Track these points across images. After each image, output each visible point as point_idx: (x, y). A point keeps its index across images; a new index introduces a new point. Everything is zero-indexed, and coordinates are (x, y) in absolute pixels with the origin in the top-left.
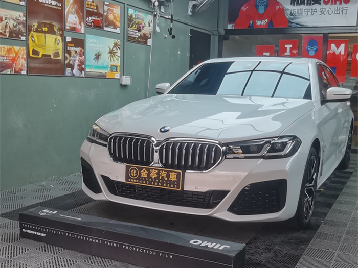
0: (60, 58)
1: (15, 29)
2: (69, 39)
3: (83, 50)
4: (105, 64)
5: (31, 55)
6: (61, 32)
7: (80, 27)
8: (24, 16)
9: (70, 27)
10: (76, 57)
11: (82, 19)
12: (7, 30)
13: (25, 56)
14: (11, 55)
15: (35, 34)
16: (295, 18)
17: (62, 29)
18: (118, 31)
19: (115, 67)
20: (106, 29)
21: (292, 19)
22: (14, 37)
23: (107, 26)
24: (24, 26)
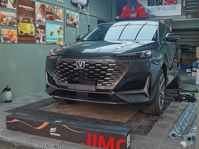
0: (33, 35)
1: (12, 21)
2: (38, 26)
3: (44, 31)
4: (55, 38)
5: (19, 34)
6: (34, 22)
7: (43, 19)
8: (16, 15)
9: (38, 20)
10: (41, 34)
11: (44, 16)
12: (8, 22)
13: (16, 34)
14: (10, 34)
15: (21, 23)
16: (150, 12)
17: (34, 21)
18: (61, 21)
19: (60, 39)
20: (55, 20)
21: (149, 13)
22: (11, 25)
23: (56, 19)
24: (16, 20)
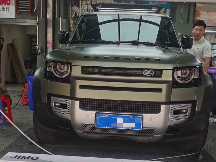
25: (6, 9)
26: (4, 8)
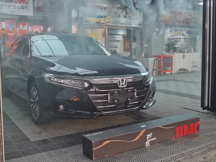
25: (24, 7)
26: (22, 7)
